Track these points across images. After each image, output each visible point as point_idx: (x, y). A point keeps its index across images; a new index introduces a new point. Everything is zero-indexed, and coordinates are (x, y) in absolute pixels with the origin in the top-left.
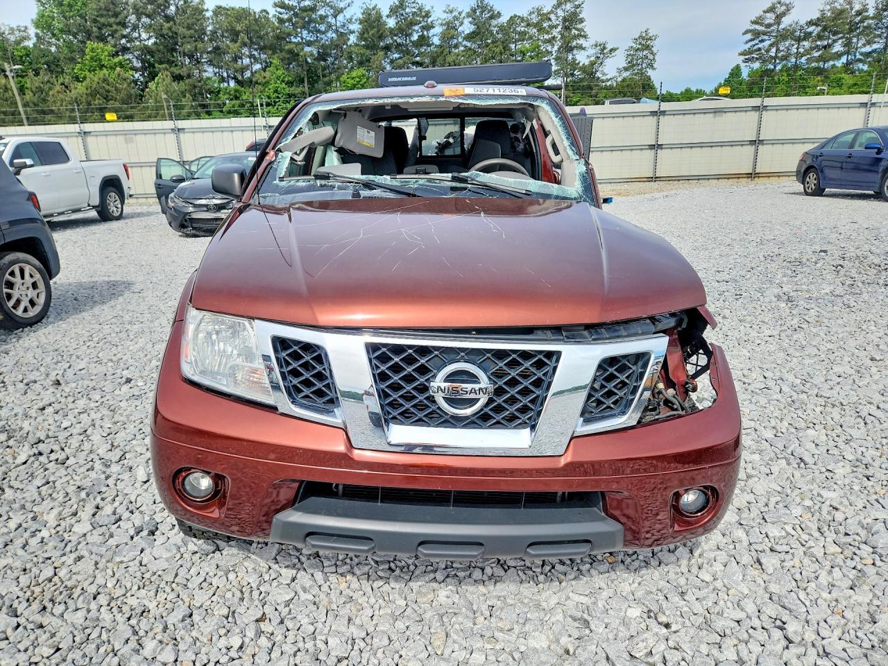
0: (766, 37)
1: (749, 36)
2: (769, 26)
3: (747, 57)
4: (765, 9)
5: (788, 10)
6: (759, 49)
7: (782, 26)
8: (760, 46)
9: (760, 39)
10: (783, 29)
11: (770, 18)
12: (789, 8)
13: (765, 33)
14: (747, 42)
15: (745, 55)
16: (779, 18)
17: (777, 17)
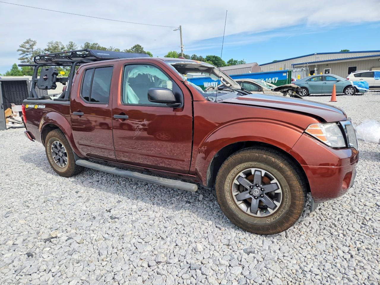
0: (28, 53)
1: (21, 52)
2: (28, 49)
3: (22, 61)
4: (24, 41)
5: (34, 44)
6: (27, 58)
7: (34, 50)
8: (27, 56)
9: (26, 54)
10: (35, 51)
11: (28, 46)
12: (35, 43)
13: (28, 52)
14: (20, 55)
15: (21, 60)
16: (32, 46)
17: (31, 46)
